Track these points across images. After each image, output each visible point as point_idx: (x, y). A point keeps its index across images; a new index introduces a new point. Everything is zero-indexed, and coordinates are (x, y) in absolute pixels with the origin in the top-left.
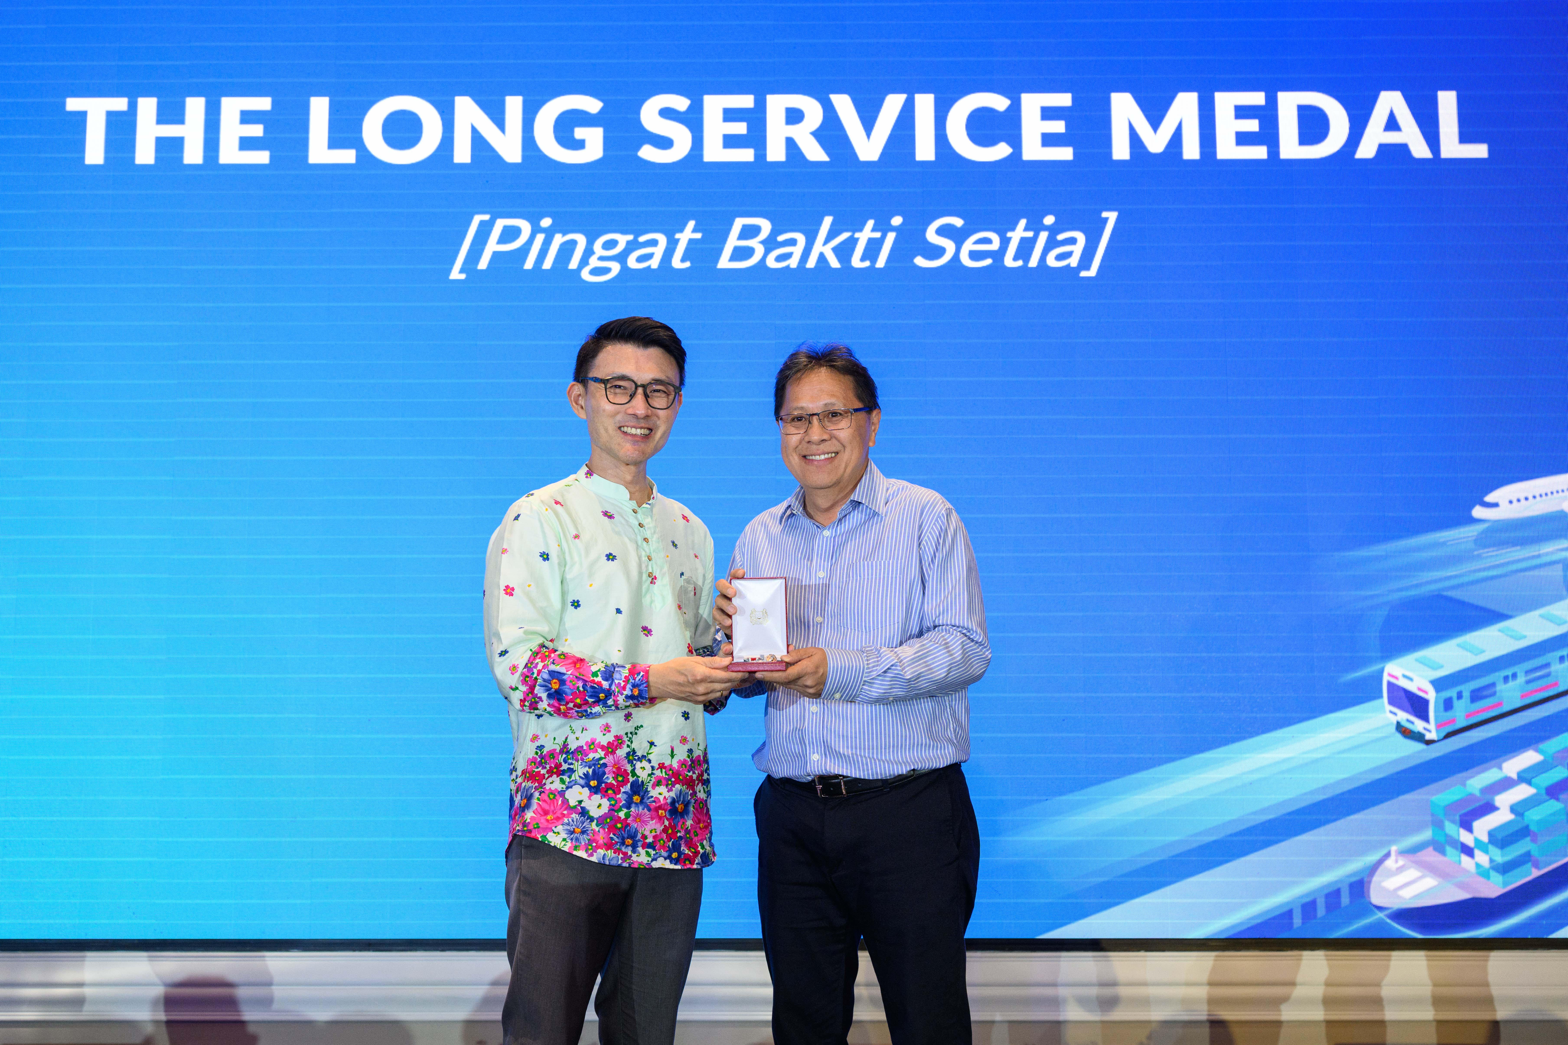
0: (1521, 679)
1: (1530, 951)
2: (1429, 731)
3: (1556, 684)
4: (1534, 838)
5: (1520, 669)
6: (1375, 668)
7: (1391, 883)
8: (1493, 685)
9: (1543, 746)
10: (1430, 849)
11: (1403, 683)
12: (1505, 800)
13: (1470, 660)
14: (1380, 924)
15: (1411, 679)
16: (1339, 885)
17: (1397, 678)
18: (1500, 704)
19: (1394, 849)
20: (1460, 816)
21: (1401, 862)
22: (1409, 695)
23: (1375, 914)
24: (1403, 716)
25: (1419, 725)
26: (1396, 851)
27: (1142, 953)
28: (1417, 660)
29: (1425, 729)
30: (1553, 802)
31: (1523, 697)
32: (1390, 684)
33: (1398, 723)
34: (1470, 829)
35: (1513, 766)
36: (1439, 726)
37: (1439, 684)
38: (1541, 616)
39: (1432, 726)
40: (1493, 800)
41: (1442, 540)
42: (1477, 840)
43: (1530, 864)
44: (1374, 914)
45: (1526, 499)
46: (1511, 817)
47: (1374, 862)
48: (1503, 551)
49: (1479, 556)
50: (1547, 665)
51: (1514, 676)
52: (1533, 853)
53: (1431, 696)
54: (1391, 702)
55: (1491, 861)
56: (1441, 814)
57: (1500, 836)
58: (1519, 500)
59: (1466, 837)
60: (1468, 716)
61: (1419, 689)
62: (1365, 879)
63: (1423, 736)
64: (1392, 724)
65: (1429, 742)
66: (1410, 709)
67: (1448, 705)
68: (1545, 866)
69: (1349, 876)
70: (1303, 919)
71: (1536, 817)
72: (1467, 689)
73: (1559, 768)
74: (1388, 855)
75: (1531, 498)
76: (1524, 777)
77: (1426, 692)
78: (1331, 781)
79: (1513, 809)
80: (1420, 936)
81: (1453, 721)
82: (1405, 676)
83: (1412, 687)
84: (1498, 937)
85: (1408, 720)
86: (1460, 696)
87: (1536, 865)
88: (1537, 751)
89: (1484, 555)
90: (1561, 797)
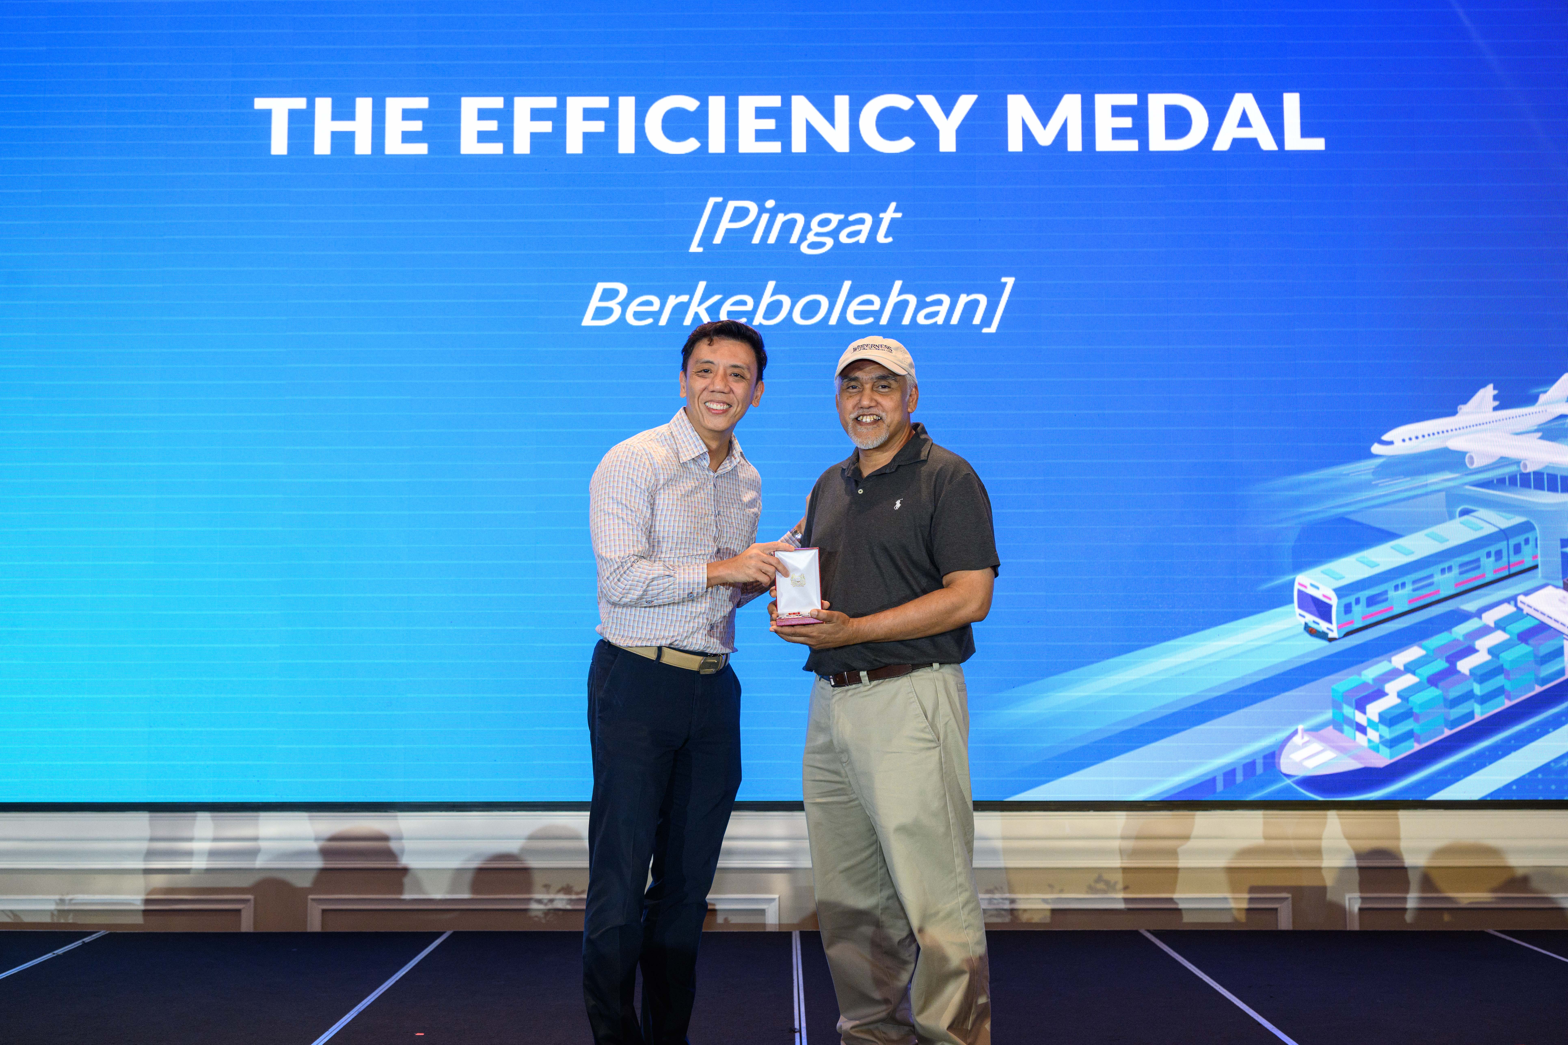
0: (1409, 588)
1: (1411, 811)
2: (1332, 631)
3: (1438, 592)
4: (1417, 718)
5: (1408, 579)
6: (1288, 578)
7: (1297, 756)
8: (1386, 592)
9: (1426, 643)
10: (1331, 727)
11: (1311, 591)
12: (1393, 688)
13: (1366, 573)
14: (1288, 789)
15: (1318, 588)
16: (1255, 758)
17: (1306, 587)
18: (1391, 608)
19: (1300, 727)
20: (1356, 701)
21: (1306, 738)
22: (1316, 601)
23: (1284, 781)
24: (1310, 618)
25: (1323, 626)
26: (1302, 729)
27: (1092, 813)
28: (1323, 572)
29: (1328, 629)
30: (1433, 688)
31: (1410, 602)
32: (1299, 591)
33: (1306, 624)
34: (1364, 713)
35: (1400, 659)
36: (1339, 627)
37: (1341, 592)
38: (1427, 535)
39: (1334, 626)
40: (1383, 687)
41: (1344, 472)
42: (1370, 721)
43: (1413, 740)
44: (1282, 780)
45: (1417, 438)
46: (1398, 701)
47: (1284, 738)
48: (1396, 481)
49: (1376, 485)
50: (1431, 576)
51: (1403, 585)
52: (1415, 731)
53: (1334, 602)
54: (1301, 606)
55: (1381, 737)
56: (1340, 699)
57: (1388, 717)
58: (1410, 439)
59: (1360, 718)
60: (1364, 618)
61: (1324, 596)
62: (1277, 752)
63: (1327, 634)
64: (1301, 624)
65: (1331, 640)
66: (1316, 613)
67: (1348, 609)
68: (1425, 742)
69: (1263, 750)
70: (1225, 786)
71: (1419, 702)
72: (1364, 595)
73: (1439, 660)
74: (1295, 733)
75: (1420, 437)
76: (1410, 668)
77: (1330, 599)
78: (1250, 672)
79: (1399, 695)
80: (1320, 799)
81: (1352, 622)
82: (1312, 585)
83: (1318, 594)
84: (1385, 799)
85: (1314, 622)
86: (1358, 601)
87: (1418, 741)
88: (1421, 646)
89: (1380, 485)
90: (1440, 684)
